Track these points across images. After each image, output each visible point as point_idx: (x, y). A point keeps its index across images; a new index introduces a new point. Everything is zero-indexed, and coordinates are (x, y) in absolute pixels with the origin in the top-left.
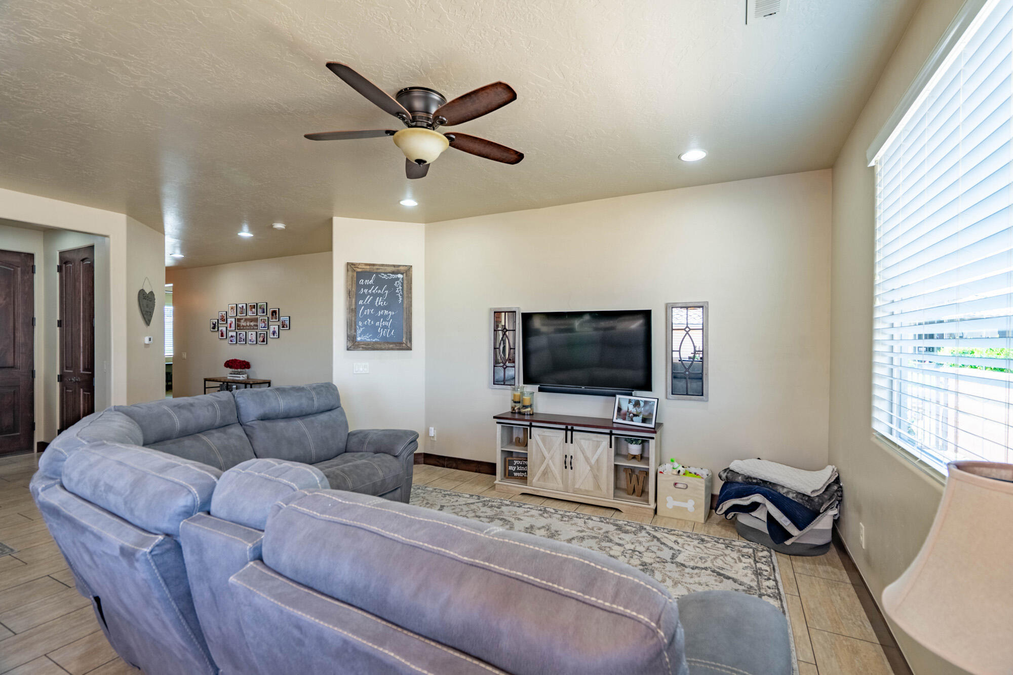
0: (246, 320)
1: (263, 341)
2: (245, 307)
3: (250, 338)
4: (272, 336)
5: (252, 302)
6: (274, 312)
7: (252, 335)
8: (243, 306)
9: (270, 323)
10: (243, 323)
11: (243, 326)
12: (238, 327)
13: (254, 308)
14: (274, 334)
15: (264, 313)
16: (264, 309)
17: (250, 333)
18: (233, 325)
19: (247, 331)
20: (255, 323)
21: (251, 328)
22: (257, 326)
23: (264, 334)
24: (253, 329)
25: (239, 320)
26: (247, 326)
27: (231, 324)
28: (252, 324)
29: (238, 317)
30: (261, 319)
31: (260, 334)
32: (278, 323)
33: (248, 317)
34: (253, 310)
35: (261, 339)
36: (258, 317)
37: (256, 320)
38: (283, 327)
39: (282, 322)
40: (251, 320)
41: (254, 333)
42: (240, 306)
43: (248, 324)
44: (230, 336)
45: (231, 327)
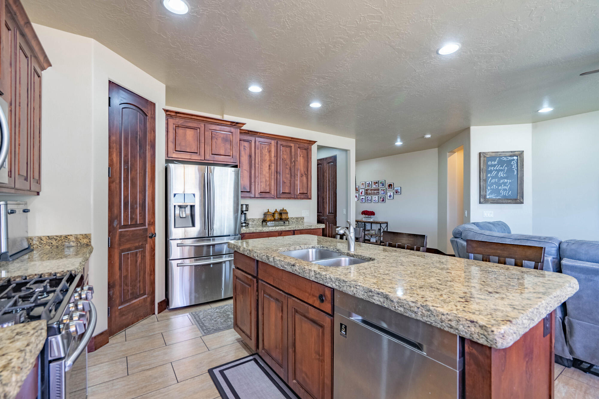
0: (371, 190)
1: (383, 201)
2: (371, 183)
3: (374, 199)
4: (389, 198)
5: (376, 180)
6: (390, 185)
7: (375, 198)
8: (369, 183)
9: (387, 191)
10: (369, 192)
11: (370, 193)
12: (366, 193)
13: (377, 183)
14: (390, 197)
15: (383, 185)
16: (383, 184)
17: (374, 197)
18: (363, 193)
19: (372, 196)
20: (377, 191)
21: (374, 194)
22: (379, 193)
23: (384, 197)
24: (376, 194)
25: (367, 190)
26: (372, 193)
27: (362, 192)
28: (375, 192)
29: (366, 188)
30: (382, 189)
31: (381, 197)
32: (393, 191)
33: (373, 188)
34: (376, 184)
35: (382, 200)
36: (380, 188)
37: (378, 190)
38: (397, 193)
39: (396, 190)
40: (375, 190)
41: (377, 197)
42: (368, 182)
43: (373, 192)
44: (361, 198)
45: (362, 193)
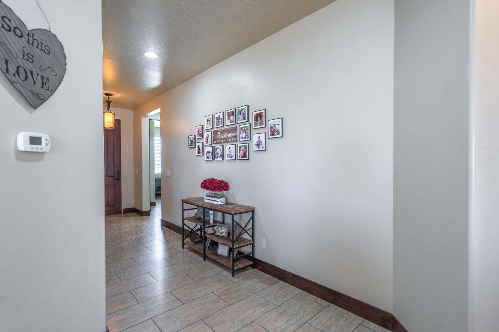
0: (223, 132)
1: (244, 156)
2: (221, 117)
3: (228, 153)
4: (256, 149)
5: (229, 108)
6: (258, 117)
7: (230, 149)
8: (219, 116)
9: (253, 132)
10: (220, 136)
11: (220, 139)
12: (215, 141)
13: (233, 115)
14: (258, 146)
15: (244, 118)
16: (244, 114)
17: (228, 147)
18: (209, 139)
19: (224, 145)
20: (234, 134)
21: (228, 141)
22: (236, 137)
23: (245, 146)
24: (232, 141)
25: (216, 133)
26: (224, 138)
27: (207, 138)
28: (230, 135)
29: (215, 129)
30: (242, 128)
31: (240, 147)
32: (265, 130)
33: (225, 127)
34: (232, 117)
35: (242, 153)
36: (238, 125)
37: (235, 130)
38: (273, 134)
39: (271, 127)
40: (229, 131)
41: (233, 147)
42: (217, 116)
43: (226, 136)
44: (206, 152)
45: (207, 141)
